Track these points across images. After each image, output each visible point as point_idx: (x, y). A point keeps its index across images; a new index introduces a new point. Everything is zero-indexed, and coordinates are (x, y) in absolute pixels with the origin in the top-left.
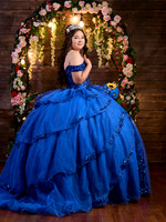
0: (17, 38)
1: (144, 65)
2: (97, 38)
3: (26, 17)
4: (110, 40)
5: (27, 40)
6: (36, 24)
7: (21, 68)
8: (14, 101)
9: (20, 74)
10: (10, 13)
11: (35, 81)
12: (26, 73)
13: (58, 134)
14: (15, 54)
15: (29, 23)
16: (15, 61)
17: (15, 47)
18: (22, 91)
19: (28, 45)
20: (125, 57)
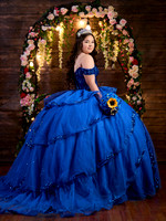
0: (26, 42)
1: (150, 66)
2: (103, 41)
3: (34, 21)
4: (116, 42)
5: (36, 44)
6: (44, 28)
7: (30, 70)
8: (24, 102)
9: (29, 76)
10: (19, 17)
11: (43, 82)
12: (34, 75)
13: (77, 135)
14: (24, 57)
15: (37, 27)
16: (24, 63)
17: (24, 50)
18: (30, 93)
19: (37, 48)
20: (131, 59)
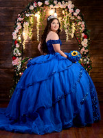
0: (16, 24)
1: (95, 39)
2: (65, 23)
3: (21, 11)
4: (74, 24)
5: (22, 25)
6: (27, 15)
7: (18, 42)
8: (14, 63)
9: (18, 46)
10: (12, 8)
11: (27, 50)
12: (21, 45)
13: (41, 83)
14: (14, 34)
15: (23, 14)
16: (14, 38)
17: (15, 29)
18: (19, 57)
19: (23, 28)
20: (83, 35)
